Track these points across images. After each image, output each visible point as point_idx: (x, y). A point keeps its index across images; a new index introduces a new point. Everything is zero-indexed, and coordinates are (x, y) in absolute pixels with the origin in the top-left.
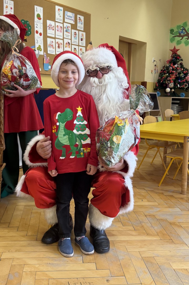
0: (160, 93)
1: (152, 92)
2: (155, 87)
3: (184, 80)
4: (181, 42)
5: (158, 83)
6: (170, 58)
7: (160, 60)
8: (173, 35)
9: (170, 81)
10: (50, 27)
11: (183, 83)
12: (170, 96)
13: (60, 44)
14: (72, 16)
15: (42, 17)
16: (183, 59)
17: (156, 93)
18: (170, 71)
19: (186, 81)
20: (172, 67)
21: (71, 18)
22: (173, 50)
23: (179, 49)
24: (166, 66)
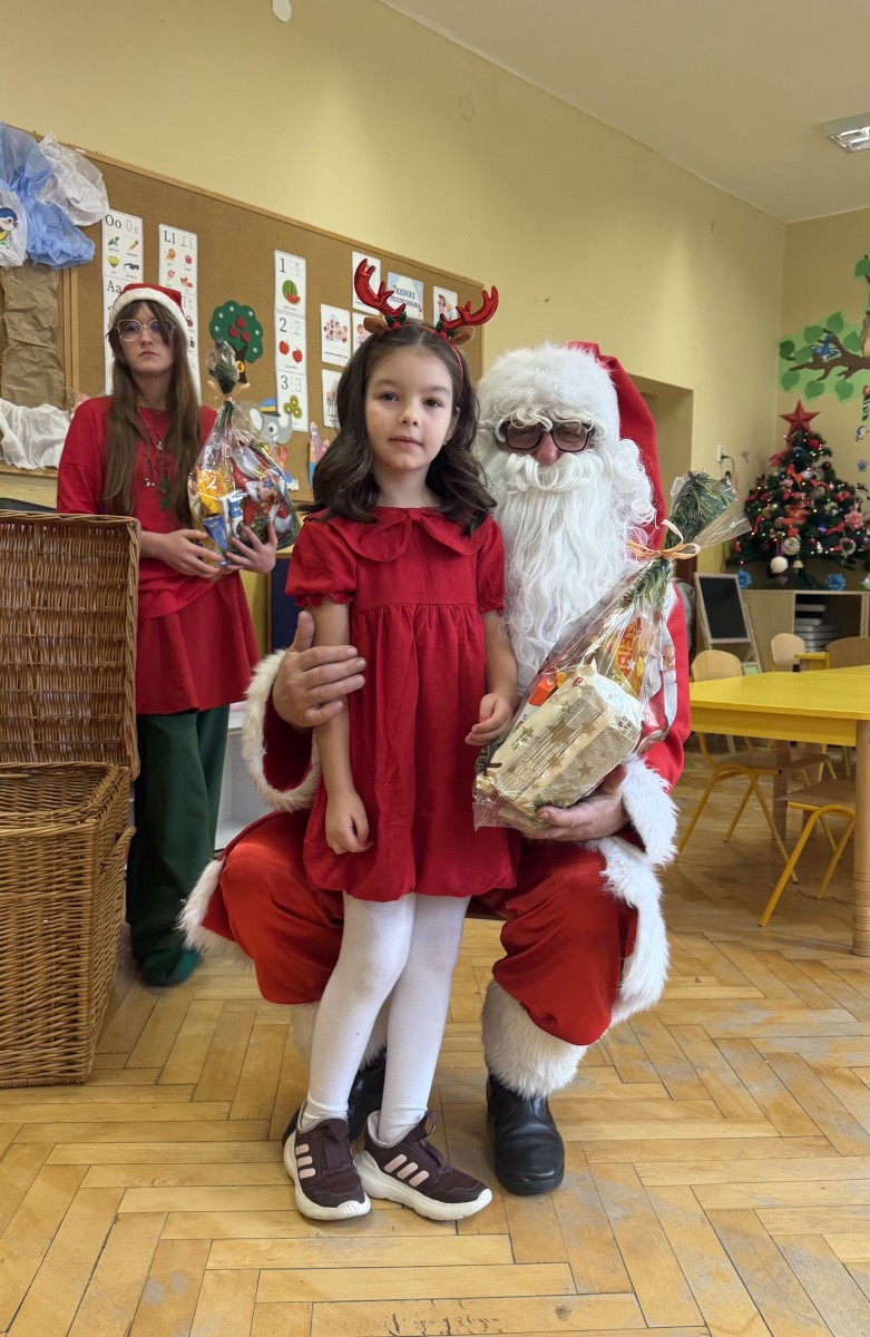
0: (749, 577)
3: (840, 527)
4: (822, 386)
6: (784, 446)
7: (745, 455)
8: (793, 364)
9: (785, 528)
10: (334, 329)
11: (835, 537)
12: (785, 587)
14: (413, 290)
15: (301, 293)
16: (833, 451)
18: (783, 493)
19: (848, 529)
21: (410, 299)
22: (793, 418)
23: (817, 414)
24: (767, 478)
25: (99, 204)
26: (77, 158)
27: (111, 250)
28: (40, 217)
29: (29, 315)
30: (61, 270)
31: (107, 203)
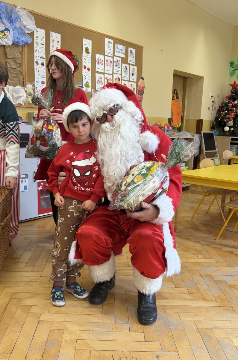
0: (217, 132)
1: (208, 130)
2: (212, 126)
5: (215, 121)
6: (230, 94)
7: (218, 96)
8: (234, 69)
9: (229, 118)
10: (99, 61)
12: (228, 136)
13: (109, 79)
14: (122, 49)
15: (90, 51)
17: (213, 132)
18: (229, 108)
20: (232, 103)
21: (121, 51)
22: (233, 85)
24: (224, 103)
25: (33, 26)
26: (27, 12)
27: (36, 40)
28: (16, 30)
29: (13, 60)
30: (22, 46)
31: (35, 26)
